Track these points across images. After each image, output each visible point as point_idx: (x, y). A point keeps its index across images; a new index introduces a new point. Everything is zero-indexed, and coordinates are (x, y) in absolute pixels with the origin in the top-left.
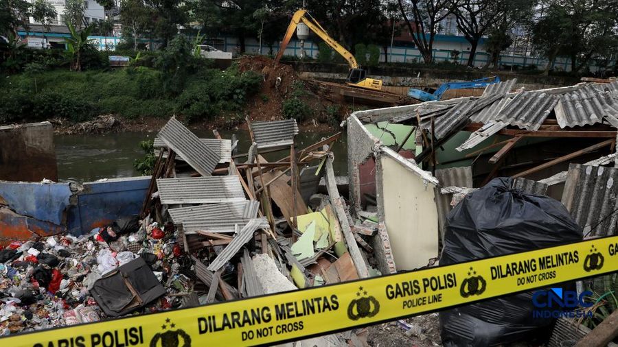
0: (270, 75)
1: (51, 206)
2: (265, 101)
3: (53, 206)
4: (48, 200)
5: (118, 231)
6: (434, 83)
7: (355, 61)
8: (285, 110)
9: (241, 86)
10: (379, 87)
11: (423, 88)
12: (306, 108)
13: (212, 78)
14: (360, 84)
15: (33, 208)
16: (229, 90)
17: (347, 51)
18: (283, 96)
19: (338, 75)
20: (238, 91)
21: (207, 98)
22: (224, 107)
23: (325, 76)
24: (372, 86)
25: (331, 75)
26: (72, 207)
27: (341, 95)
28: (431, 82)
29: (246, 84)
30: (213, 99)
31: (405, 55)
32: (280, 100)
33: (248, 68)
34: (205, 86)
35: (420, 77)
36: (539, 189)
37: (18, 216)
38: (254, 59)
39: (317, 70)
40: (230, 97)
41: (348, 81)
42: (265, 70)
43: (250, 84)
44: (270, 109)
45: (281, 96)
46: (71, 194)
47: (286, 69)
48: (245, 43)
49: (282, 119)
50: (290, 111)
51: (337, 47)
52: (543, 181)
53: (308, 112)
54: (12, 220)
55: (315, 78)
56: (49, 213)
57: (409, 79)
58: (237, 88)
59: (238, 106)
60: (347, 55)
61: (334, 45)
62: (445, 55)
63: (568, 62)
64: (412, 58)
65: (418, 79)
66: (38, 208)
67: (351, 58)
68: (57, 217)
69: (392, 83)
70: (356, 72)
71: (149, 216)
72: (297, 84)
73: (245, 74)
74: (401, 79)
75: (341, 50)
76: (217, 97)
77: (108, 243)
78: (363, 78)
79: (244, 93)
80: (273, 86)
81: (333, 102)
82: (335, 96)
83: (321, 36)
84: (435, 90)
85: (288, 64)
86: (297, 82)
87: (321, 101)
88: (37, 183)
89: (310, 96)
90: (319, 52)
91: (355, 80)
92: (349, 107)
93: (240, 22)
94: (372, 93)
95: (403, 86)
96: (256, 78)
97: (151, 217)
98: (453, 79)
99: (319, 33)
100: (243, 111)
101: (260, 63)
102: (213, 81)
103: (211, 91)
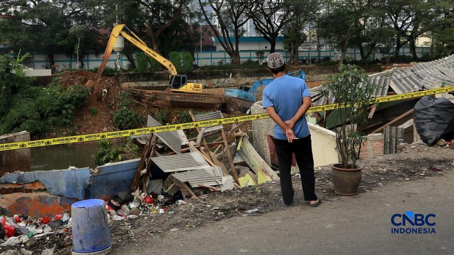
0: (95, 88)
1: (76, 186)
2: (94, 114)
3: (78, 186)
4: (74, 182)
5: (121, 202)
6: (246, 82)
7: (174, 68)
8: (116, 121)
9: (69, 101)
10: (200, 90)
11: (239, 87)
12: (136, 116)
13: (38, 96)
14: (183, 89)
15: (63, 189)
16: (57, 105)
17: (166, 60)
18: (110, 107)
19: (156, 82)
20: (67, 106)
21: (37, 115)
22: (54, 123)
23: (144, 84)
24: (193, 89)
25: (150, 83)
26: (90, 185)
27: (166, 101)
28: (243, 81)
29: (75, 99)
30: (43, 117)
31: (211, 58)
32: (108, 112)
33: (72, 83)
34: (33, 104)
35: (232, 77)
36: (400, 131)
37: (52, 196)
38: (75, 74)
39: (136, 80)
40: (59, 112)
41: (170, 87)
42: (89, 83)
43: (78, 99)
44: (101, 121)
45: (109, 107)
46: (91, 175)
47: (110, 81)
48: (54, 59)
49: (114, 130)
50: (121, 121)
51: (156, 56)
52: (400, 127)
53: (138, 120)
54: (48, 200)
55: (135, 87)
56: (76, 192)
57: (222, 80)
58: (66, 103)
59: (68, 121)
60: (166, 63)
61: (153, 54)
62: (247, 55)
63: (357, 52)
64: (219, 60)
65: (231, 80)
66: (67, 188)
67: (170, 65)
68: (81, 194)
69: (208, 86)
70: (177, 78)
71: (138, 189)
72: (123, 94)
73: (71, 88)
74: (215, 81)
75: (160, 59)
76: (45, 114)
77: (116, 211)
78: (184, 83)
79: (73, 107)
80: (99, 99)
81: (160, 109)
82: (161, 102)
83: (140, 48)
84: (249, 88)
85: (111, 76)
86: (123, 92)
87: (148, 109)
88: (66, 170)
89: (138, 105)
90: (129, 63)
91: (177, 86)
92: (176, 111)
93: (52, 39)
94: (195, 96)
95: (218, 87)
96: (83, 92)
97: (140, 190)
98: (262, 76)
99: (138, 45)
100: (73, 125)
101: (82, 77)
102: (40, 98)
103: (40, 108)
